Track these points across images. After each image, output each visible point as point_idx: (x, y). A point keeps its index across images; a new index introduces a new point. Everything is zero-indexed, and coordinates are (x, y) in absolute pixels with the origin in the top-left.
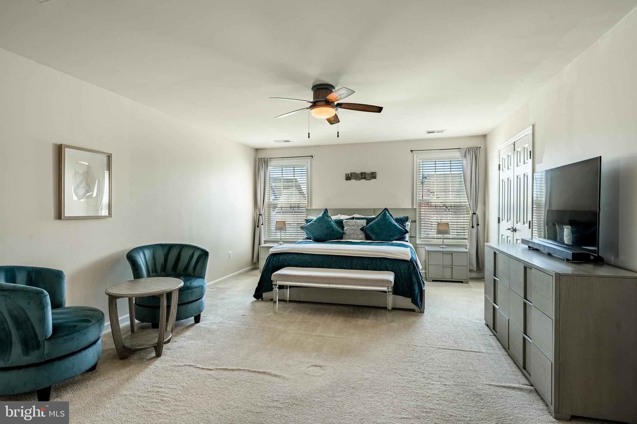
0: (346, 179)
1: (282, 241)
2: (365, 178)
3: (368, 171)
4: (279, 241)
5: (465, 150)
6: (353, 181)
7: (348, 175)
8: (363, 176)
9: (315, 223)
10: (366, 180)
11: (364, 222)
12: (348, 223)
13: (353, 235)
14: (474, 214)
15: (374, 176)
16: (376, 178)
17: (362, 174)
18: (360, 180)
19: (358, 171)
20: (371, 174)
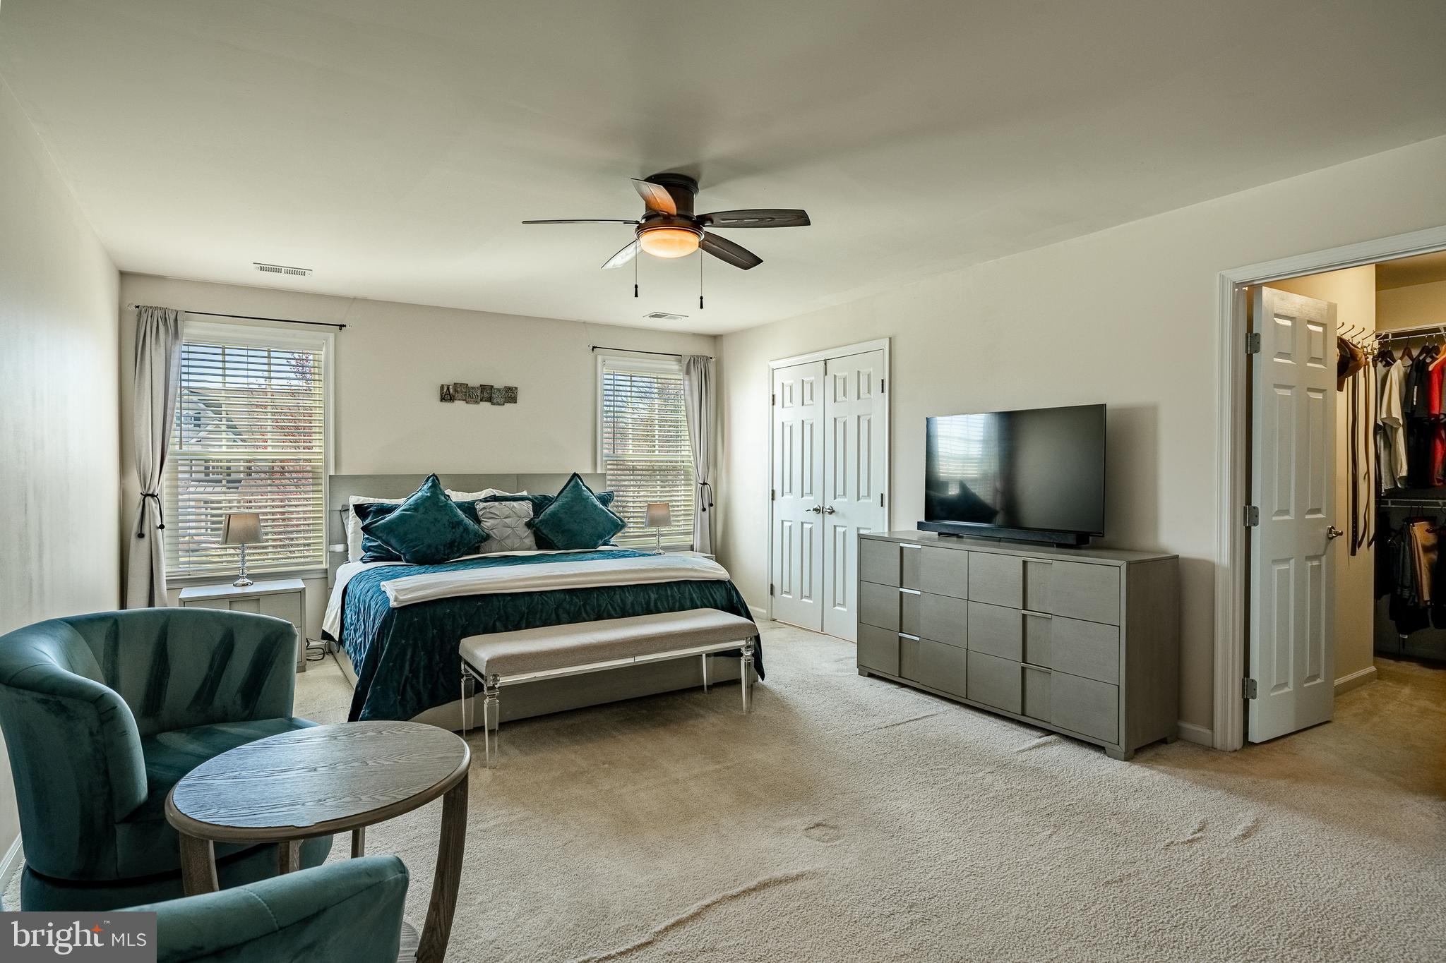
0: (443, 399)
1: (249, 576)
2: (490, 400)
3: (499, 383)
4: (237, 577)
5: (688, 360)
6: (459, 404)
7: (448, 389)
8: (486, 394)
9: (415, 514)
10: (493, 404)
11: (527, 507)
12: (492, 510)
13: (510, 540)
14: (705, 484)
15: (513, 395)
16: (516, 402)
17: (483, 388)
18: (477, 402)
19: (474, 381)
20: (506, 392)
